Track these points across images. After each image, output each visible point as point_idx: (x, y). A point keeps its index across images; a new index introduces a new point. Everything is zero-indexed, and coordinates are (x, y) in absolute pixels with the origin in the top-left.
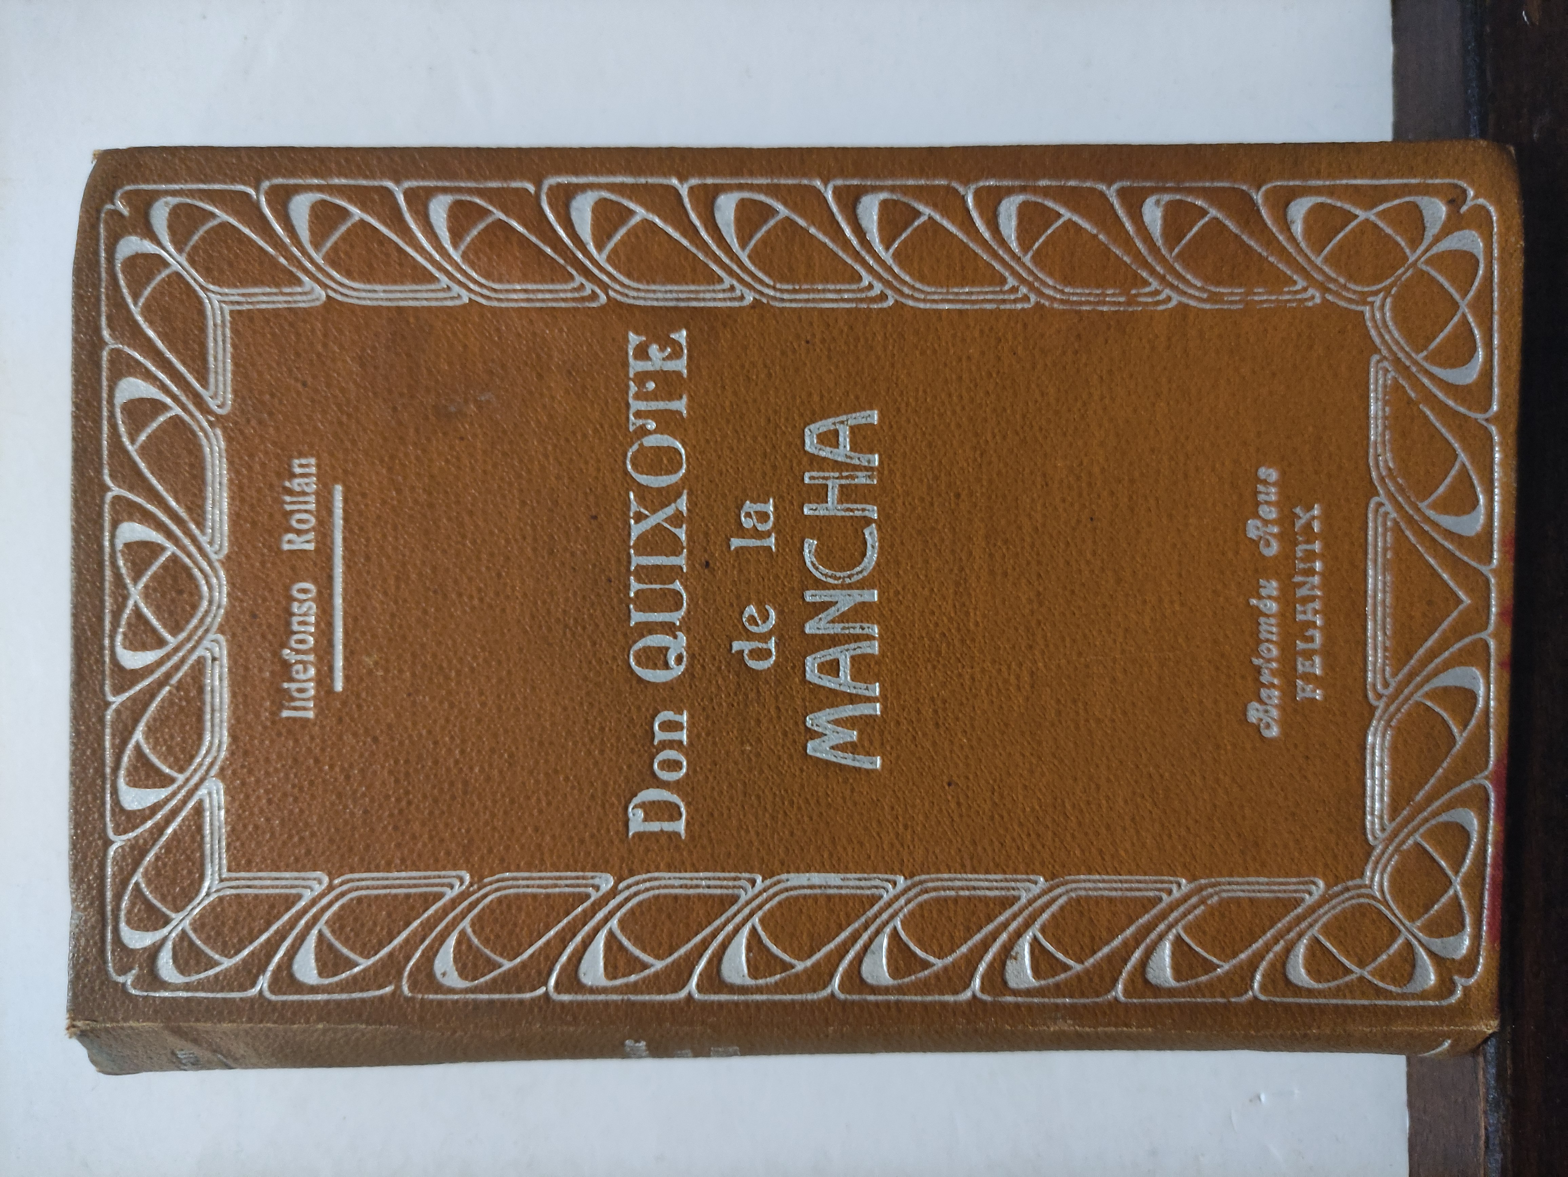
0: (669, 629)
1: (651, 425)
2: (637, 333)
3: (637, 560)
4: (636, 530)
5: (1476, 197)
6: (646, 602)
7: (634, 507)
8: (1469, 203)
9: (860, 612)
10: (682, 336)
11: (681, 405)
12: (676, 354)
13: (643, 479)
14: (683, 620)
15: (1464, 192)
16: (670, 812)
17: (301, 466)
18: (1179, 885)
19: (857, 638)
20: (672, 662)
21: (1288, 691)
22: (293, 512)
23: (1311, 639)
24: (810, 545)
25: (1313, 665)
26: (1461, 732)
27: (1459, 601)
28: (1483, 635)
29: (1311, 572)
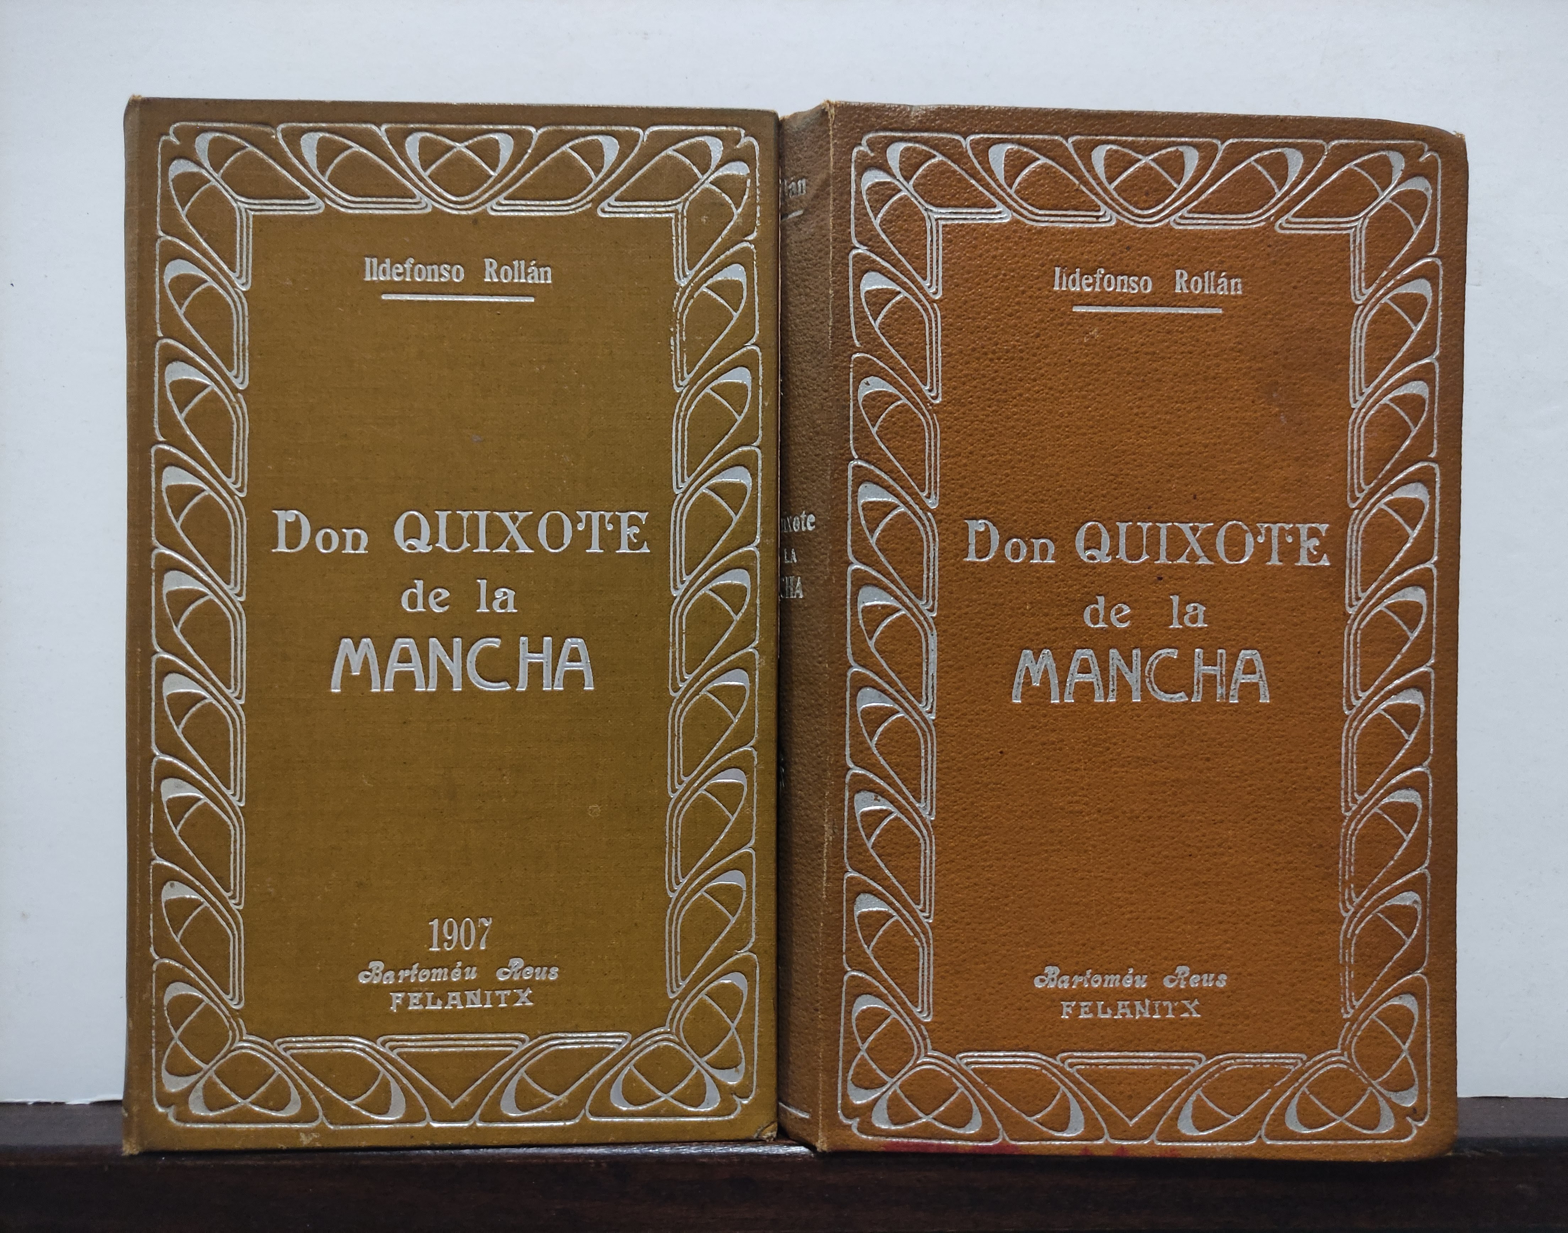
0: (1114, 551)
1: (1261, 540)
2: (1327, 530)
3: (1163, 527)
4: (1186, 528)
5: (1418, 1128)
6: (1134, 535)
7: (1203, 526)
8: (1414, 1123)
9: (1125, 689)
10: (1325, 562)
11: (1275, 561)
12: (1311, 558)
13: (1222, 532)
14: (1120, 560)
15: (1422, 1119)
16: (982, 551)
17: (1236, 284)
18: (927, 918)
19: (1106, 687)
20: (1089, 553)
21: (1069, 995)
22: (1203, 277)
23: (1105, 1012)
24: (1174, 654)
25: (1086, 1013)
26: (1037, 1121)
27: (1131, 1119)
28: (1107, 1136)
29: (1152, 1011)
